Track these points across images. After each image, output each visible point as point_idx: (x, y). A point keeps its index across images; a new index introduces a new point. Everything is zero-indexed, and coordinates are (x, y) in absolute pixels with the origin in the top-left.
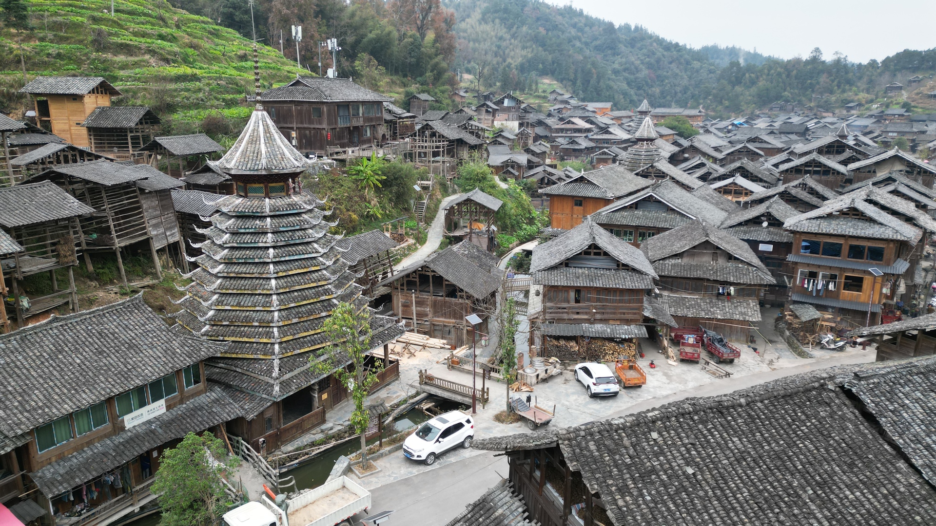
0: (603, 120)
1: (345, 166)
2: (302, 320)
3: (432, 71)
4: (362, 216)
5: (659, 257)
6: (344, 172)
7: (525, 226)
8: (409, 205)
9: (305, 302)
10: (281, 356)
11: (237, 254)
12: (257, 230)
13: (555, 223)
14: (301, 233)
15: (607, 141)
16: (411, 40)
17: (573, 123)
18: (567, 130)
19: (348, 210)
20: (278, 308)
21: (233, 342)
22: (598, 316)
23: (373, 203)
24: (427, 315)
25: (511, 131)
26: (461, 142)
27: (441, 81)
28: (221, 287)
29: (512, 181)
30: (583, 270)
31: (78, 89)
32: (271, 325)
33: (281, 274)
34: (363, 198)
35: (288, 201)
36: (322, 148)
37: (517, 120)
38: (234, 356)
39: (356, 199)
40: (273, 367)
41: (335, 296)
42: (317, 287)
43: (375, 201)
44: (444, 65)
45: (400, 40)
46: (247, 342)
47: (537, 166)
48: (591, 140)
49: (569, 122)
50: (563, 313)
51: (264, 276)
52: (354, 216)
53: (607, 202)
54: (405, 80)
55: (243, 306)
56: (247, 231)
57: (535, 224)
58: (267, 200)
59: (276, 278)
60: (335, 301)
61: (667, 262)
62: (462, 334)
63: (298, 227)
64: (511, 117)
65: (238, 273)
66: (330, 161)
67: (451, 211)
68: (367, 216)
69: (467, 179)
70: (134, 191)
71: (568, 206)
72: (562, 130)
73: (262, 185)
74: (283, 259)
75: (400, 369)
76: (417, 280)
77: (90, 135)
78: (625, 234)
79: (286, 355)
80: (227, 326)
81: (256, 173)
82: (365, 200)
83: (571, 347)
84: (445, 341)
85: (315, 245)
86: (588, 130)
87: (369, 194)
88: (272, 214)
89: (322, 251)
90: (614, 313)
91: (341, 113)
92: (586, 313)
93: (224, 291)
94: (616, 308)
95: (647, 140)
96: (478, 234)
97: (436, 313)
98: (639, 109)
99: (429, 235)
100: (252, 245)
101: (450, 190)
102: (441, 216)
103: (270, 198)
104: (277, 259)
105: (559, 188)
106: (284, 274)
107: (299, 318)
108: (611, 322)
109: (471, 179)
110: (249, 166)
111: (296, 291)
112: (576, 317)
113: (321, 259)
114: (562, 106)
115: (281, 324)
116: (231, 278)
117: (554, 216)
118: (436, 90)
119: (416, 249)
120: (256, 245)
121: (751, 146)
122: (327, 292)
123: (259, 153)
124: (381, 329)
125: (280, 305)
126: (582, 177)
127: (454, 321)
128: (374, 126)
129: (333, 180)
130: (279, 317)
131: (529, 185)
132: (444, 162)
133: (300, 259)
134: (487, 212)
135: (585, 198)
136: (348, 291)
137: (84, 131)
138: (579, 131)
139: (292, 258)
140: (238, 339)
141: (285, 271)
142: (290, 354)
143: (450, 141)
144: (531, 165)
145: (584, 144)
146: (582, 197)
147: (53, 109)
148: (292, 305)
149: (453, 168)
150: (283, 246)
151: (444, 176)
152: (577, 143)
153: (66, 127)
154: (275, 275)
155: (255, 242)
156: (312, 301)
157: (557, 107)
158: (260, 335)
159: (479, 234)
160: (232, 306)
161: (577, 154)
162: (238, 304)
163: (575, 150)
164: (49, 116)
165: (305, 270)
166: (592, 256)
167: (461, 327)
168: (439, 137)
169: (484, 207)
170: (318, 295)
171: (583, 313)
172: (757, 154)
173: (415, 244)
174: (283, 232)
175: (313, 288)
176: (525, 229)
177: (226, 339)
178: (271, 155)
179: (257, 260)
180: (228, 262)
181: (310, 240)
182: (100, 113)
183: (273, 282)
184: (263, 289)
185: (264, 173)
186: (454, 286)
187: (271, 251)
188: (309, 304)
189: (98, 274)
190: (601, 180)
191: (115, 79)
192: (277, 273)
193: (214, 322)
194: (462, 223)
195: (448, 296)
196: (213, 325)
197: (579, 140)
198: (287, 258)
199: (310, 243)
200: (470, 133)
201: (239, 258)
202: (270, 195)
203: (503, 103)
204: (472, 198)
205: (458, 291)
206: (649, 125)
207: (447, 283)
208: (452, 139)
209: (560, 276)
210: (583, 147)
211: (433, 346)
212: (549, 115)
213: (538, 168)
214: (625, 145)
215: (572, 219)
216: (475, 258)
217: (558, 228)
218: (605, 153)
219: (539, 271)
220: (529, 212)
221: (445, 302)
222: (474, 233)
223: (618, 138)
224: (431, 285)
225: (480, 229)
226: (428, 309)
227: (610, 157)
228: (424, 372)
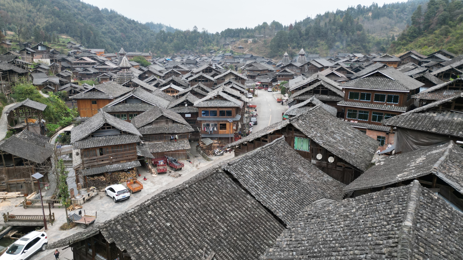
0: (102, 58)
5: (141, 126)
7: (64, 118)
13: (82, 114)
15: (105, 69)
17: (84, 60)
18: (81, 63)
22: (114, 160)
24: (3, 179)
25: (46, 64)
26: (11, 72)
29: (51, 93)
30: (102, 137)
37: (48, 58)
47: (66, 84)
48: (96, 69)
49: (82, 59)
50: (94, 162)
53: (110, 100)
57: (70, 116)
61: (145, 127)
62: (31, 186)
64: (44, 56)
67: (11, 114)
69: (20, 94)
71: (88, 105)
72: (78, 64)
78: (122, 116)
83: (102, 179)
84: (19, 193)
86: (94, 64)
90: (122, 157)
92: (107, 160)
94: (123, 154)
95: (126, 68)
96: (32, 125)
97: (10, 177)
98: (119, 53)
101: (8, 101)
102: (4, 117)
105: (81, 95)
108: (121, 162)
109: (22, 93)
112: (102, 162)
114: (76, 51)
117: (81, 110)
121: (175, 70)
126: (94, 88)
127: (24, 179)
131: (62, 95)
132: (1, 84)
134: (37, 112)
135: (98, 99)
138: (89, 64)
144: (62, 84)
145: (92, 71)
146: (96, 99)
149: (8, 88)
152: (88, 70)
157: (73, 51)
159: (34, 125)
161: (89, 76)
163: (87, 74)
166: (106, 130)
167: (30, 182)
169: (34, 109)
171: (105, 160)
172: (178, 73)
186: (21, 158)
190: (105, 89)
194: (20, 120)
195: (17, 165)
197: (89, 69)
200: (17, 66)
203: (38, 48)
204: (25, 105)
205: (24, 161)
206: (126, 61)
207: (15, 157)
208: (4, 70)
209: (90, 143)
210: (92, 73)
211: (11, 197)
212: (69, 55)
213: (66, 85)
214: (115, 71)
215: (92, 111)
216: (33, 140)
217: (84, 117)
218: (105, 75)
219: (76, 141)
220: (66, 110)
221: (15, 169)
222: (30, 125)
223: (111, 67)
224: (4, 160)
225: (33, 122)
226: (4, 176)
227: (108, 77)
228: (6, 214)
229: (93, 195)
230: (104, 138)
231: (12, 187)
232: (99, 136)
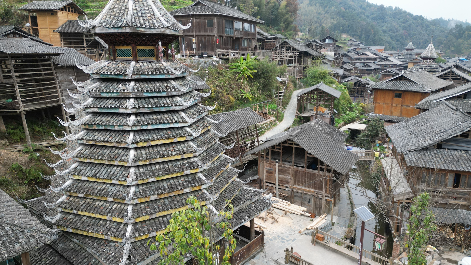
0: (384, 54)
1: (227, 63)
2: (162, 196)
3: (284, 23)
4: (237, 99)
6: (227, 67)
7: (348, 112)
8: (272, 93)
9: (167, 177)
10: (133, 240)
11: (98, 120)
12: (119, 95)
13: (377, 110)
14: (168, 100)
15: (387, 66)
16: (273, 4)
17: (366, 55)
18: (362, 59)
19: (228, 94)
20: (134, 183)
21: (88, 217)
23: (246, 89)
24: (288, 183)
25: (331, 57)
26: (306, 54)
27: (289, 28)
28: (79, 155)
30: (460, 153)
32: (126, 202)
33: (141, 145)
34: (239, 86)
35: (156, 65)
36: (212, 50)
37: (333, 51)
38: (85, 233)
39: (234, 86)
40: (121, 255)
41: (201, 170)
42: (182, 159)
43: (248, 88)
44: (291, 19)
45: (267, 5)
46: (101, 219)
47: (348, 77)
48: (377, 64)
49: (364, 54)
51: (123, 146)
52: (232, 98)
53: (425, 94)
54: (268, 28)
55: (99, 178)
56: (110, 95)
57: (353, 111)
58: (133, 63)
59: (136, 149)
60: (201, 176)
62: (320, 203)
63: (164, 94)
64: (329, 49)
65: (96, 141)
66: (218, 59)
67: (301, 98)
68: (242, 99)
69: (312, 77)
71: (389, 97)
72: (358, 59)
73: (130, 47)
74: (145, 128)
75: (265, 241)
76: (281, 151)
77: (61, 39)
79: (139, 238)
80: (84, 198)
81: (120, 31)
82: (241, 88)
83: (447, 234)
84: (305, 209)
85: (183, 114)
86: (375, 59)
87: (244, 83)
88: (136, 77)
89: (190, 121)
91: (227, 26)
93: (82, 160)
95: (430, 59)
96: (321, 115)
97: (296, 182)
98: (407, 47)
99: (285, 115)
100: (113, 111)
101: (298, 86)
102: (294, 101)
103: (137, 61)
104: (138, 128)
105: (382, 85)
106: (145, 144)
107: (159, 194)
109: (315, 77)
110: (113, 23)
111: (159, 163)
112: (453, 201)
113: (188, 129)
114: (356, 47)
115: (136, 201)
116: (92, 146)
118: (286, 34)
119: (276, 124)
120: (117, 111)
122: (193, 165)
123: (126, 8)
124: (248, 203)
125: (137, 179)
126: (402, 76)
127: (313, 190)
128: (250, 39)
129: (218, 72)
130: (135, 194)
131: (348, 86)
132: (295, 67)
133: (166, 129)
134: (329, 99)
135: (405, 92)
136: (217, 164)
137: (58, 36)
138: (370, 59)
139: (156, 127)
140: (90, 215)
141: (146, 141)
142: (144, 237)
143: (300, 53)
144: (345, 76)
145: (373, 67)
147: (40, 21)
148: (152, 180)
149: (300, 72)
150: (147, 113)
151: (294, 76)
152: (369, 66)
153: (47, 33)
154: (135, 146)
155: (115, 108)
156: (175, 175)
157: (353, 48)
158: (112, 212)
159: (323, 115)
160: (88, 177)
161: (369, 72)
162: (94, 176)
163: (367, 70)
164: (37, 26)
165: (170, 141)
167: (320, 197)
169: (328, 95)
170: (182, 168)
171: (461, 199)
173: (275, 121)
174: (149, 98)
175: (178, 160)
176: (348, 114)
177: (80, 213)
178: (138, 14)
179: (116, 128)
180: (89, 128)
181: (177, 108)
182: (69, 24)
183: (132, 153)
184: (120, 161)
185: (128, 30)
186: (316, 159)
187: (133, 118)
188: (173, 178)
189: (9, 134)
190: (417, 79)
192: (137, 143)
193: (69, 192)
194: (309, 108)
195: (308, 167)
196: (70, 196)
197: (370, 65)
198: (150, 127)
199: (177, 111)
200: (312, 49)
201: (98, 125)
202: (138, 58)
203: (325, 41)
204: (319, 88)
205: (319, 164)
206: (432, 49)
207: (309, 156)
208: (301, 51)
209: (436, 157)
210: (373, 68)
211: (293, 212)
212: (349, 52)
213: (350, 78)
214: (399, 68)
215: (392, 107)
216: (328, 134)
217: (379, 114)
218: (388, 72)
219: (410, 151)
220: (350, 103)
221: (305, 172)
222: (319, 114)
223: (395, 64)
224: (294, 156)
225: (323, 111)
226: (290, 177)
227: (391, 74)
228: (290, 250)
230: (465, 155)
231: (295, 196)
232: (453, 150)
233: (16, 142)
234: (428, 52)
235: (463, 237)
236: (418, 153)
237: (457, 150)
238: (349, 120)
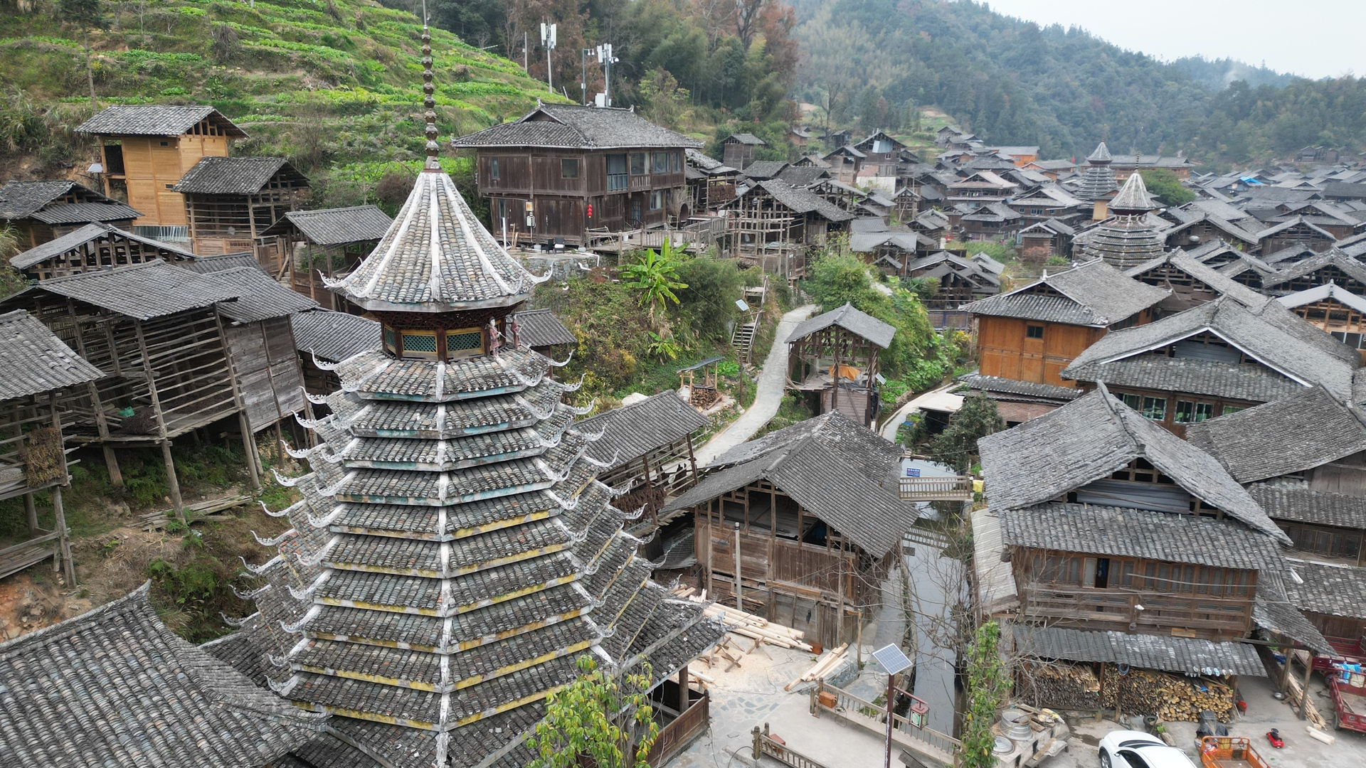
0: (1031, 175)
1: (615, 263)
2: (505, 636)
3: (759, 98)
4: (642, 356)
5: (1258, 475)
6: (614, 275)
7: (921, 363)
8: (725, 333)
9: (512, 595)
10: (453, 725)
11: (372, 484)
12: (414, 435)
13: (986, 367)
14: (511, 438)
15: (1039, 209)
16: (729, 48)
17: (983, 180)
18: (973, 191)
19: (618, 346)
20: (452, 612)
21: (355, 681)
22: (1147, 619)
23: (662, 331)
24: (762, 573)
25: (885, 193)
26: (814, 217)
27: (773, 113)
28: (335, 555)
29: (894, 280)
30: (1111, 512)
31: (169, 126)
32: (436, 650)
33: (462, 534)
34: (645, 323)
35: (486, 367)
36: (577, 231)
37: (893, 174)
38: (354, 715)
39: (633, 325)
40: (433, 754)
41: (578, 576)
42: (542, 557)
43: (666, 329)
44: (777, 87)
45: (712, 49)
46: (383, 686)
47: (931, 253)
48: (1012, 207)
49: (976, 178)
50: (1065, 605)
51: (425, 538)
52: (629, 358)
53: (1092, 334)
54: (716, 112)
55: (379, 603)
56: (396, 434)
57: (937, 358)
58: (441, 366)
59: (451, 543)
60: (579, 588)
61: (1276, 486)
62: (834, 618)
63: (505, 427)
64: (883, 169)
65: (370, 528)
66: (590, 255)
67: (797, 346)
68: (652, 356)
69: (826, 283)
70: (213, 324)
71: (1013, 337)
72: (963, 191)
73: (431, 333)
74: (468, 499)
75: (711, 712)
76: (746, 503)
77: (188, 206)
79: (465, 722)
80: (346, 643)
81: (417, 309)
82: (649, 327)
83: (1084, 682)
84: (800, 634)
85: (541, 465)
86: (1008, 192)
87: (657, 315)
88: (449, 398)
89: (554, 477)
90: (1185, 615)
91: (613, 169)
92: (1119, 610)
93: (341, 566)
94: (1191, 604)
95: (1134, 212)
96: (848, 387)
97: (781, 572)
98: (1092, 157)
99: (759, 388)
100: (404, 468)
101: (793, 300)
102: (780, 354)
103: (447, 361)
104: (456, 501)
105: (998, 304)
106: (470, 533)
107: (498, 632)
108: (1175, 632)
109: (834, 283)
110: (402, 294)
111: (496, 569)
112: (1096, 616)
113: (551, 494)
114: (960, 152)
115: (457, 649)
116: (358, 536)
117: (987, 353)
118: (766, 128)
119: (737, 415)
120: (411, 468)
121: (1309, 222)
122: (562, 568)
123: (426, 264)
124: (674, 634)
125: (456, 605)
126: (1043, 285)
127: (817, 590)
128: (668, 191)
129: (593, 290)
130: (454, 634)
131: (924, 288)
132: (784, 252)
133: (507, 497)
134: (866, 348)
135: (1049, 324)
136: (608, 556)
137: (179, 199)
138: (993, 192)
139: (489, 496)
140: (363, 677)
141: (471, 526)
142: (473, 719)
143: (796, 215)
144: (922, 252)
145: (1002, 214)
146: (1044, 322)
147: (131, 160)
148: (485, 603)
149: (803, 262)
150: (470, 469)
151: (783, 275)
152: (990, 212)
153: (151, 191)
154: (450, 537)
155: (409, 462)
156: (528, 591)
157: (951, 153)
158: (410, 671)
159: (851, 387)
160: (356, 601)
161: (990, 229)
162: (369, 598)
163: (986, 224)
164: (122, 172)
165: (516, 522)
167: (833, 604)
168: (778, 207)
169: (858, 338)
170: (541, 576)
171: (1111, 609)
172: (1324, 237)
173: (734, 407)
174: (473, 437)
175: (534, 559)
176: (922, 368)
177: (341, 673)
178: (453, 269)
179: (412, 502)
180: (354, 502)
181: (529, 453)
182: (207, 167)
183: (445, 552)
184: (422, 568)
185: (434, 309)
186: (820, 521)
187: (444, 481)
188: (523, 598)
189: (131, 489)
190: (1079, 291)
191: (244, 109)
192: (454, 532)
193: (316, 631)
194: (818, 367)
195: (806, 540)
196: (317, 640)
197: (994, 208)
198: (478, 497)
199: (530, 459)
200: (828, 199)
201: (374, 496)
202: (449, 353)
203: (871, 147)
204: (841, 323)
205: (828, 532)
206: (1137, 187)
207: (806, 514)
208: (799, 211)
209: (1061, 525)
210: (1000, 219)
211: (775, 642)
212: (940, 166)
213: (933, 256)
214: (1069, 216)
215: (1021, 360)
216: (855, 450)
217: (992, 375)
218: (1039, 230)
219: (1011, 509)
220: (929, 338)
221: (800, 551)
222: (842, 385)
223: (1058, 204)
224: (774, 515)
225: (852, 377)
226: (766, 562)
227: (1047, 236)
228: (762, 729)
229: (1052, 751)
230: (1120, 518)
231: (780, 603)
232: (1099, 505)
233: (145, 507)
234: (1128, 195)
235: (1116, 689)
236: (1028, 513)
237: (1106, 506)
238: (923, 385)
